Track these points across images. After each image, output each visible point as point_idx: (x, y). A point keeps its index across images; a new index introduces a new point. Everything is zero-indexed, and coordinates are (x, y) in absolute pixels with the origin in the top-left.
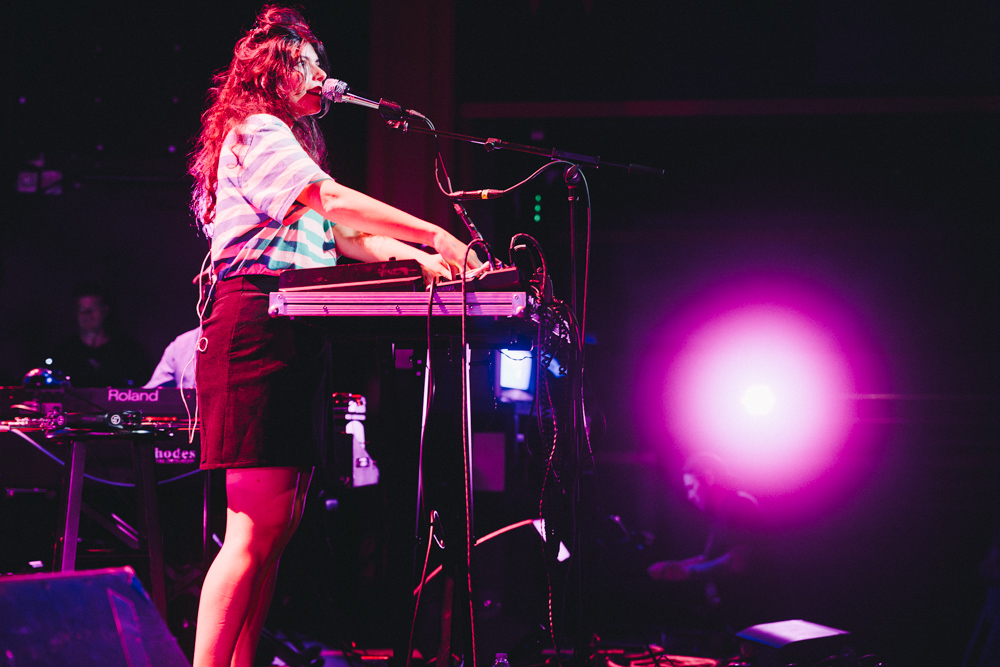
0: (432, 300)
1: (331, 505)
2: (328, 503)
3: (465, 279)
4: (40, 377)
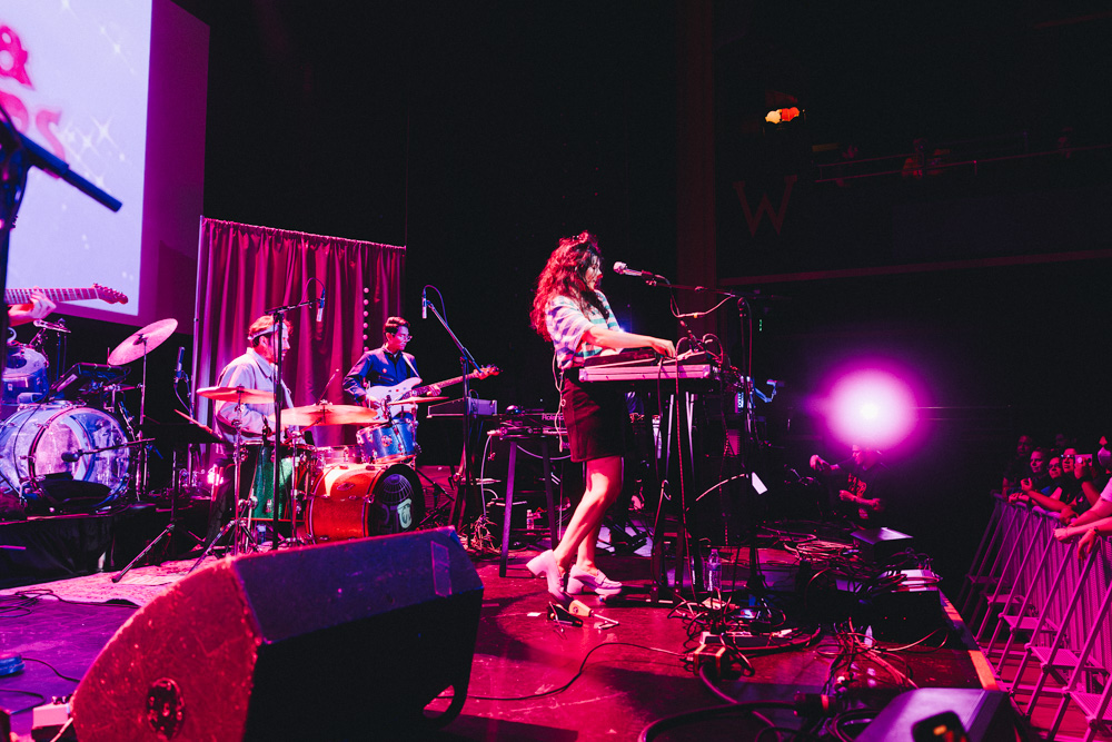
0: (660, 370)
4: (513, 410)
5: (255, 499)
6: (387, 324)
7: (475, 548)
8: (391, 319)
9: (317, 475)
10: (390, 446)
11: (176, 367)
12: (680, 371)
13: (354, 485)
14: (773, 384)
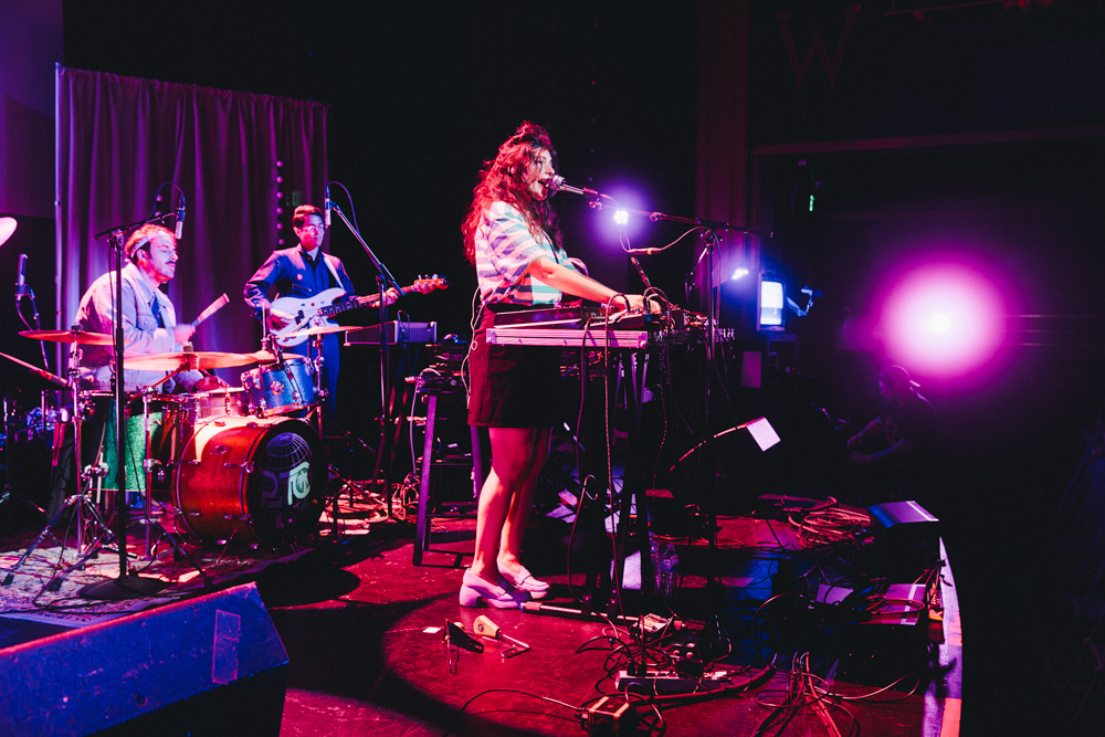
0: (586, 335)
4: (451, 339)
5: (105, 466)
6: (296, 216)
7: (396, 519)
8: (300, 208)
9: (188, 433)
10: (284, 392)
11: (18, 281)
12: (610, 336)
13: (230, 448)
14: (810, 292)
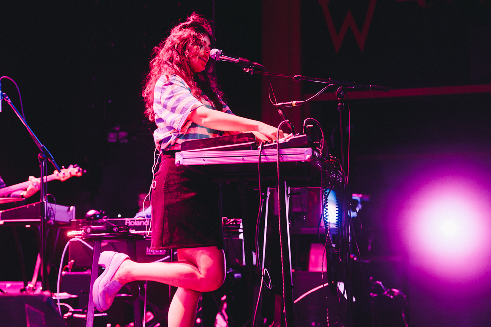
0: (261, 153)
1: (238, 276)
2: (236, 275)
3: (278, 142)
4: (94, 215)
